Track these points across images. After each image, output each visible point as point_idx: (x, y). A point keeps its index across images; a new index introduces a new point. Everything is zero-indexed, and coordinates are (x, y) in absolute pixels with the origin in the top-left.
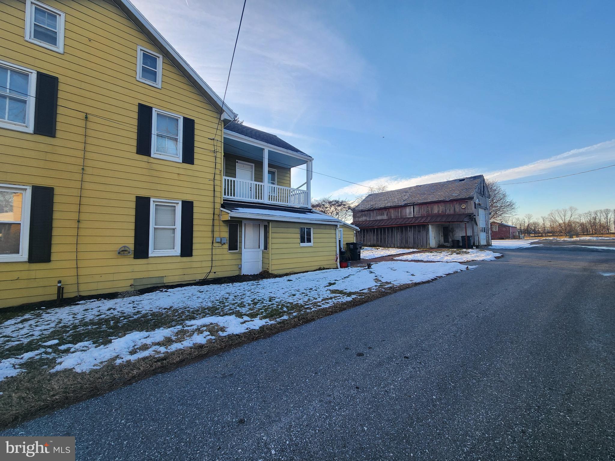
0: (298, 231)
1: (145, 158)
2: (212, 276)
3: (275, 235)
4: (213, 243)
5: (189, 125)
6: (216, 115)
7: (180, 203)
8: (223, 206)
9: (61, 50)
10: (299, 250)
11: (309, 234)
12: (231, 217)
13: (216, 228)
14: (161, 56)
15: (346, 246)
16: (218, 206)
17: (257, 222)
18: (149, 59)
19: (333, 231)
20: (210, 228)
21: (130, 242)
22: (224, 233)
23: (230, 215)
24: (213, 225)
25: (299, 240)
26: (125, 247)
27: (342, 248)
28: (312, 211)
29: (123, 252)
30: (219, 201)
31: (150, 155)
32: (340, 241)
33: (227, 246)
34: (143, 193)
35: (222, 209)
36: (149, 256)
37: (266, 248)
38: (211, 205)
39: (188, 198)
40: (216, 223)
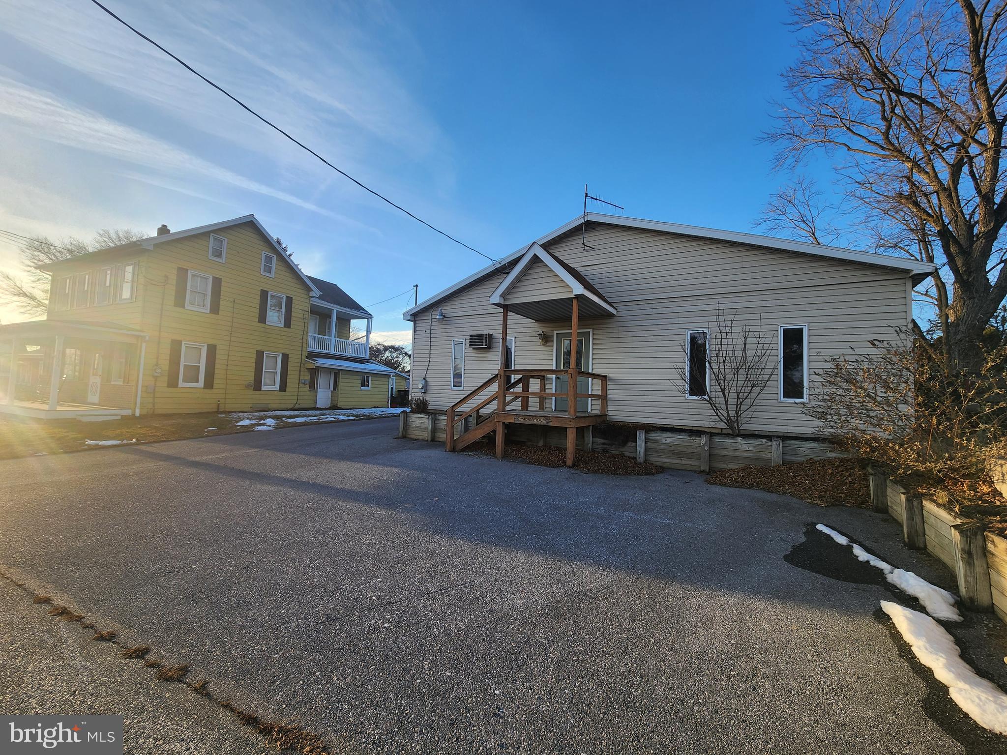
0: (360, 378)
1: (263, 325)
2: (297, 406)
3: (343, 380)
4: (299, 383)
5: (289, 300)
6: (306, 293)
7: (281, 355)
8: (307, 357)
9: (224, 262)
10: (360, 392)
11: (368, 381)
12: (316, 366)
13: (302, 373)
14: (275, 256)
15: (397, 393)
16: (304, 357)
17: (328, 370)
18: (269, 259)
19: (387, 380)
20: (298, 373)
21: (251, 378)
22: (307, 377)
23: (316, 365)
24: (300, 371)
25: (360, 385)
26: (250, 383)
27: (394, 394)
28: (369, 361)
29: (248, 386)
30: (305, 354)
31: (265, 323)
32: (392, 388)
33: (308, 386)
34: (260, 348)
35: (306, 360)
36: (262, 389)
37: (335, 389)
38: (299, 357)
39: (286, 352)
40: (302, 369)
